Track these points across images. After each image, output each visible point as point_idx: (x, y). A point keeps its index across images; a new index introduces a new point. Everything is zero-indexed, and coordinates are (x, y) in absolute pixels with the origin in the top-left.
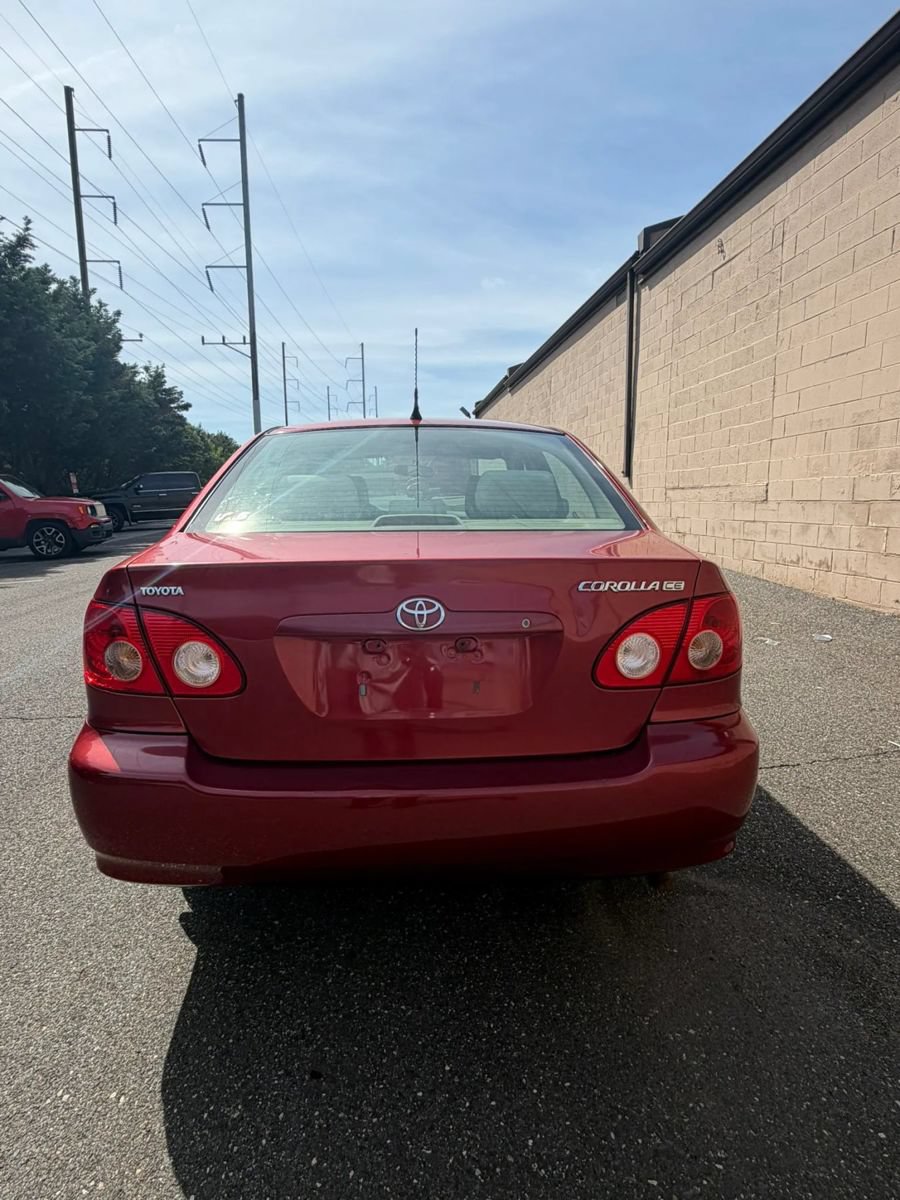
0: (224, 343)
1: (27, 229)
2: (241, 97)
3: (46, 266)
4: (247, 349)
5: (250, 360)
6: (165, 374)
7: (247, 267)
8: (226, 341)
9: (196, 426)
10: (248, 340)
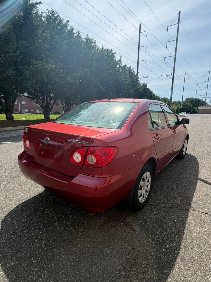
0: (166, 76)
1: (121, 58)
2: (180, 12)
3: (126, 65)
4: (172, 77)
5: (172, 79)
6: (147, 85)
7: (175, 56)
8: (167, 75)
9: (158, 96)
10: (172, 74)
